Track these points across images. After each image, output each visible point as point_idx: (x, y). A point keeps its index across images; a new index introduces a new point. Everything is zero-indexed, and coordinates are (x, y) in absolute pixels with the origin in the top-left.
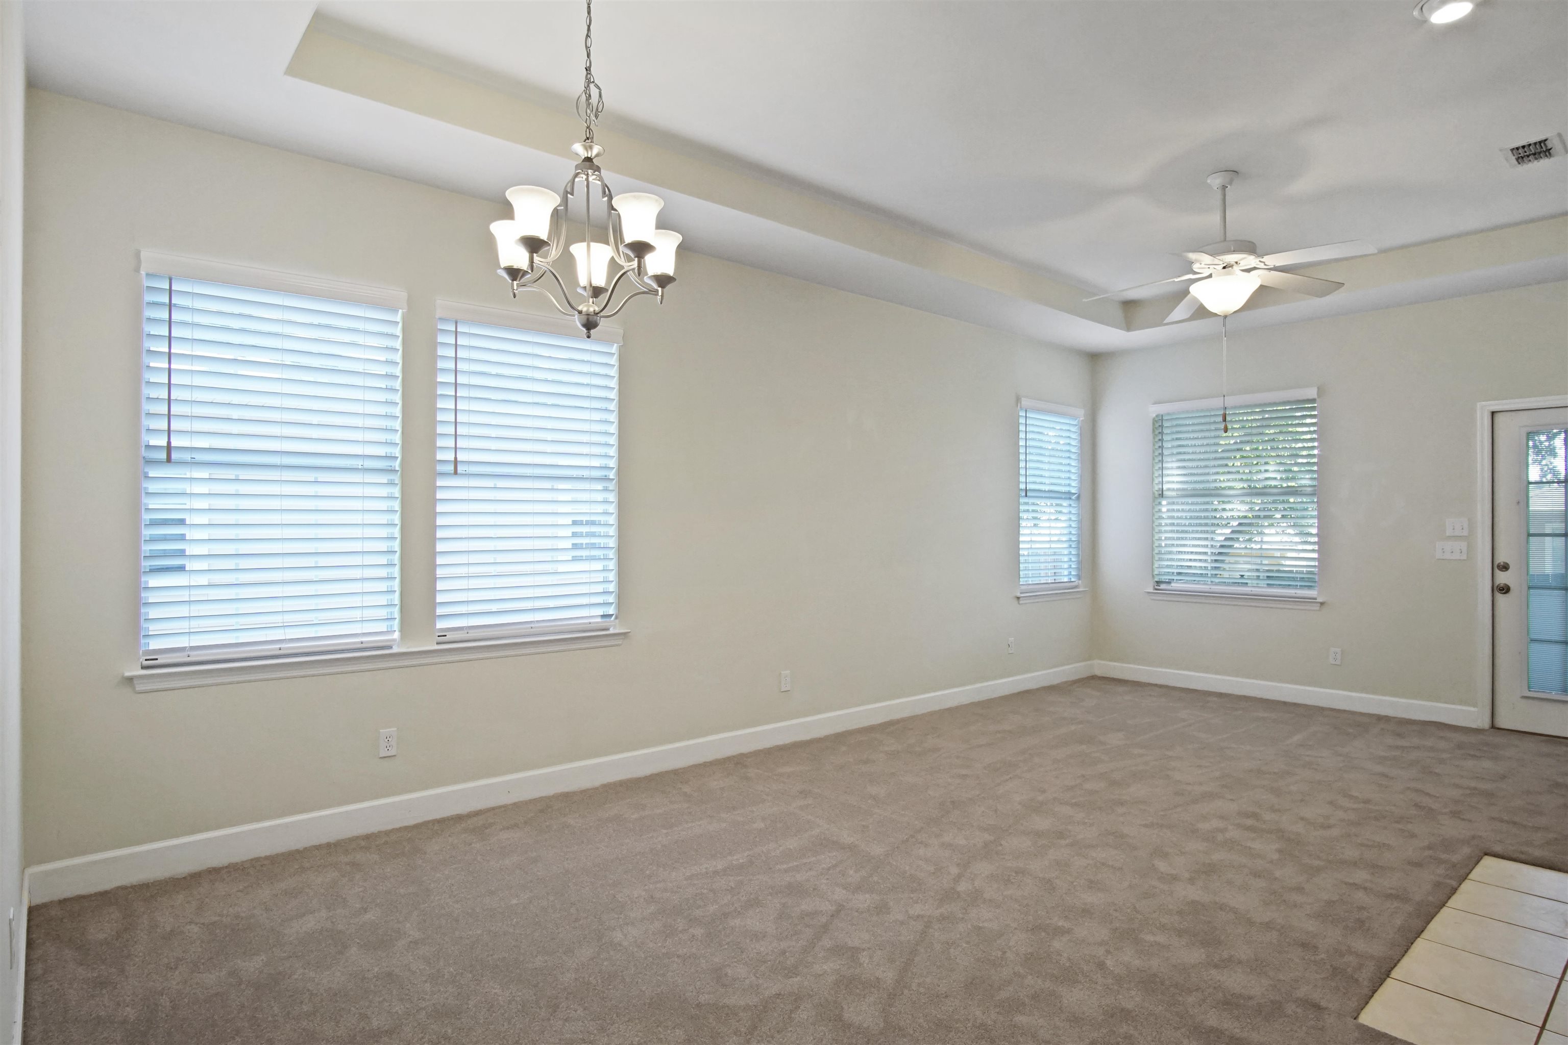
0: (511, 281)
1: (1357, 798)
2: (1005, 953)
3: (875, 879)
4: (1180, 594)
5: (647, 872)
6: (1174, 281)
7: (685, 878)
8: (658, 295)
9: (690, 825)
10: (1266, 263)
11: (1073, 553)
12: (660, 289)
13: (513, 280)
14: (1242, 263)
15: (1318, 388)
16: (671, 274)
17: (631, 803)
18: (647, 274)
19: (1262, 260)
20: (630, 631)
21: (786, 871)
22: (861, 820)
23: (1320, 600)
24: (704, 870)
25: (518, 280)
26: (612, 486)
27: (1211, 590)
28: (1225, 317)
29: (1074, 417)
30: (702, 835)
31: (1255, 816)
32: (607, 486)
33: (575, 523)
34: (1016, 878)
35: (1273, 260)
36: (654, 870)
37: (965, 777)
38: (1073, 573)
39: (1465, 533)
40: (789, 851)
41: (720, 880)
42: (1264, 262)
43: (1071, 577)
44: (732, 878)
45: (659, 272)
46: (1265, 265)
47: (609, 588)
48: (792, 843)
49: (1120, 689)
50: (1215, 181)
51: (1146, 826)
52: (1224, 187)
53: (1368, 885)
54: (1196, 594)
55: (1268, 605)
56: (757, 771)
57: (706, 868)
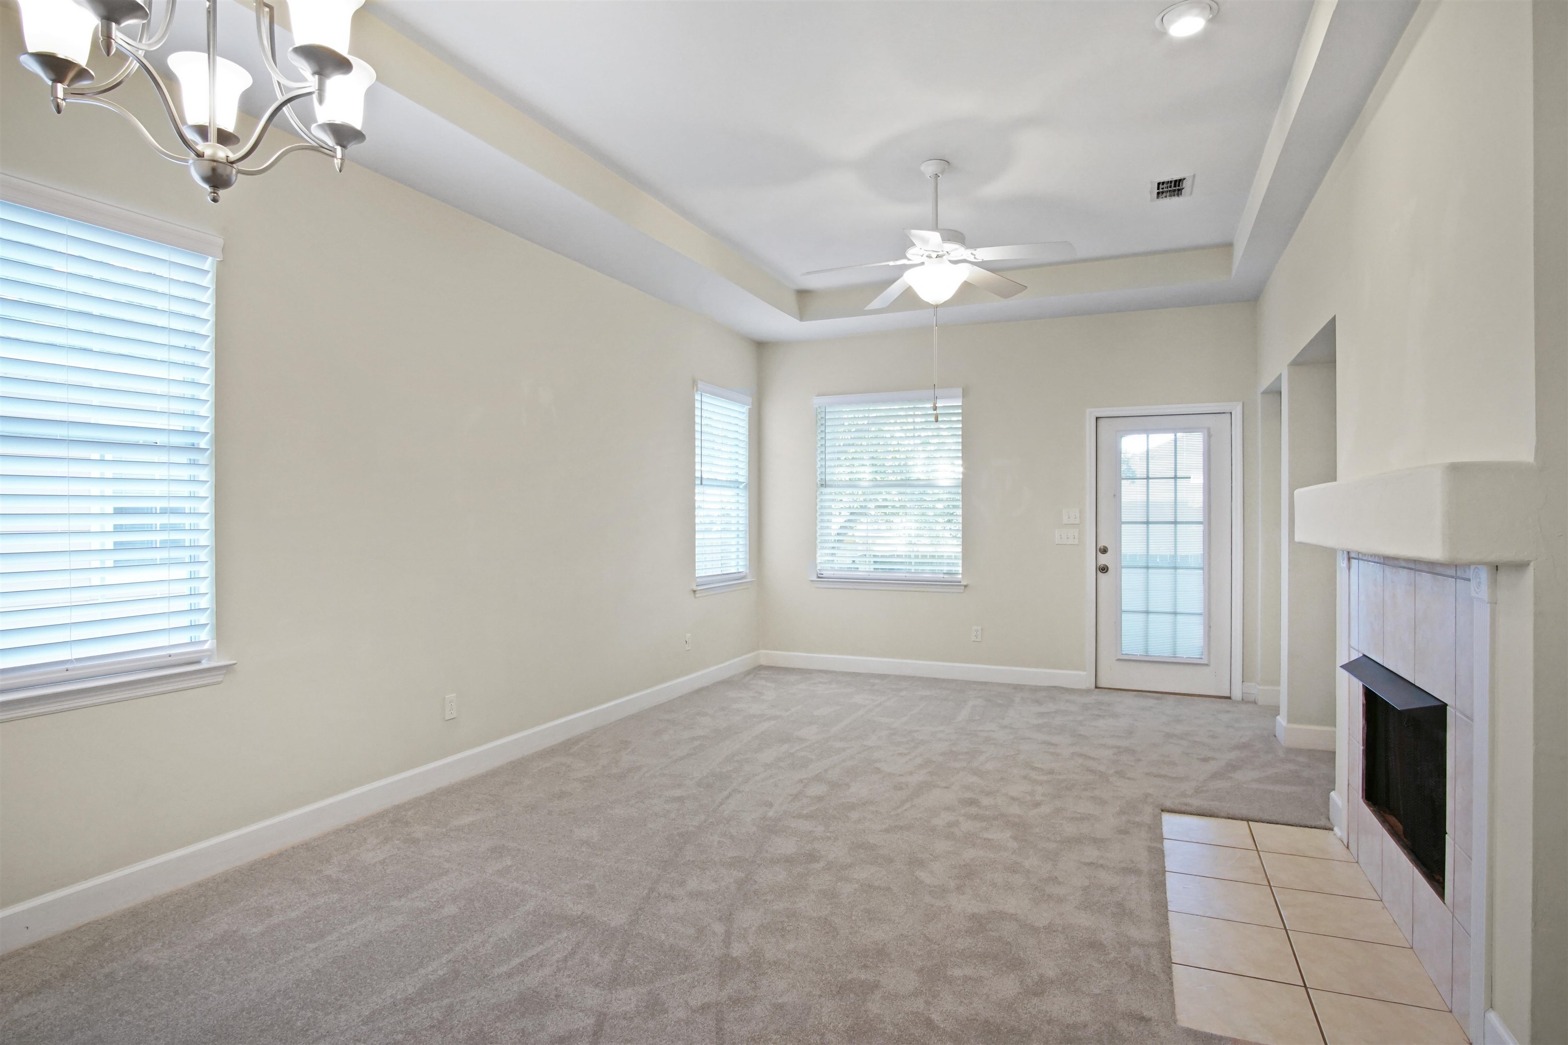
0: (50, 83)
1: (1042, 769)
2: (823, 1035)
3: (630, 961)
4: (840, 582)
5: (299, 1024)
6: (888, 265)
7: (362, 1021)
8: (334, 157)
9: (349, 928)
10: (976, 257)
11: (741, 543)
12: (339, 149)
13: (56, 81)
14: (952, 254)
15: (963, 389)
16: (358, 126)
17: (247, 908)
18: (316, 121)
19: (974, 252)
20: (235, 662)
21: (510, 975)
22: (581, 878)
23: (964, 583)
24: (390, 1001)
25: (67, 82)
26: (203, 458)
27: (871, 577)
28: (937, 306)
29: (744, 403)
30: (370, 942)
31: (972, 802)
32: (196, 458)
33: (119, 511)
34: (791, 924)
35: (985, 254)
36: (309, 1019)
37: (680, 799)
38: (741, 563)
39: (1077, 522)
40: (504, 943)
41: (418, 1011)
42: (975, 255)
43: (739, 567)
44: (434, 1004)
45: (339, 119)
46: (975, 258)
47: (199, 603)
48: (504, 930)
49: (793, 678)
50: (929, 169)
51: (887, 831)
52: (937, 176)
53: (1101, 862)
54: (852, 580)
55: (925, 590)
56: (425, 827)
57: (391, 996)
